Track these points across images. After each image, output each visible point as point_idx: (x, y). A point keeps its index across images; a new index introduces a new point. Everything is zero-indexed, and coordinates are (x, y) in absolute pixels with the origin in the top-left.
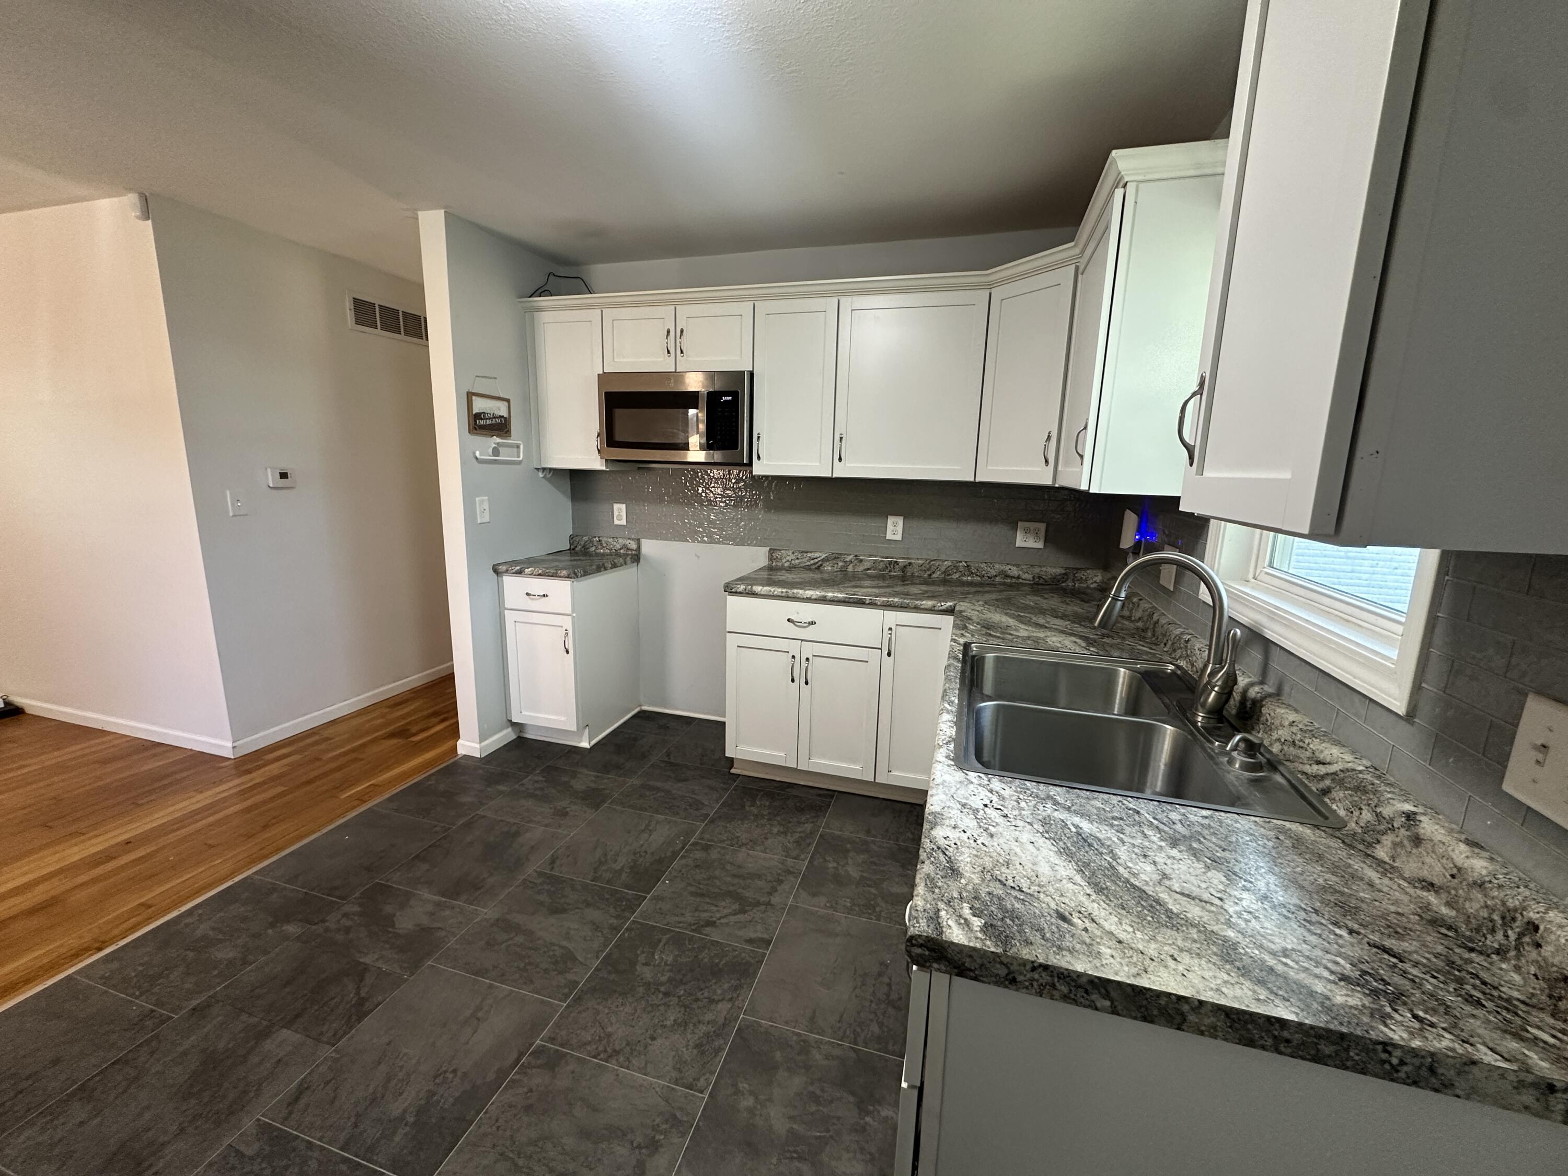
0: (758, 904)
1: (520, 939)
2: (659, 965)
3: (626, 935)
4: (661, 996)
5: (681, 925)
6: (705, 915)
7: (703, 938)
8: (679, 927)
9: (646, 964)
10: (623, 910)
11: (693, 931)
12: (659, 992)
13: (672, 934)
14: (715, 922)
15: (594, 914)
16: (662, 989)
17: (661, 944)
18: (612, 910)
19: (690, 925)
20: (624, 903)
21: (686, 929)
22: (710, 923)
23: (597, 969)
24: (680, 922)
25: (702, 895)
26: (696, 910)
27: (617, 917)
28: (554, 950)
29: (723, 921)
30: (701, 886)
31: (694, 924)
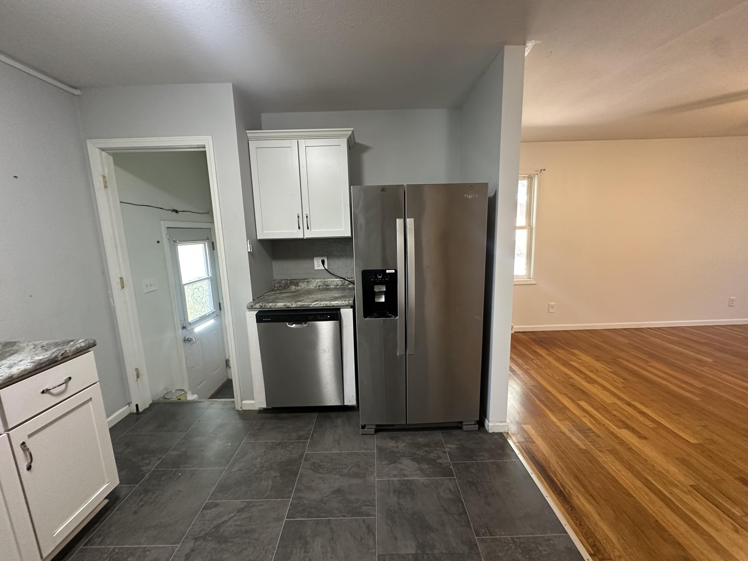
0: (204, 538)
1: (345, 471)
2: (268, 478)
3: (291, 489)
4: (265, 466)
5: (259, 504)
6: (244, 515)
7: (245, 499)
8: (260, 502)
9: (275, 477)
10: (298, 503)
11: (252, 502)
12: (266, 467)
13: (265, 496)
14: (238, 512)
15: (315, 496)
16: (265, 469)
17: (269, 489)
18: (306, 502)
19: (253, 506)
20: (300, 509)
21: (256, 502)
22: (241, 511)
23: (299, 468)
24: (261, 505)
25: (247, 532)
26: (250, 518)
27: (300, 498)
28: (324, 471)
29: (233, 515)
30: (247, 540)
31: (251, 506)
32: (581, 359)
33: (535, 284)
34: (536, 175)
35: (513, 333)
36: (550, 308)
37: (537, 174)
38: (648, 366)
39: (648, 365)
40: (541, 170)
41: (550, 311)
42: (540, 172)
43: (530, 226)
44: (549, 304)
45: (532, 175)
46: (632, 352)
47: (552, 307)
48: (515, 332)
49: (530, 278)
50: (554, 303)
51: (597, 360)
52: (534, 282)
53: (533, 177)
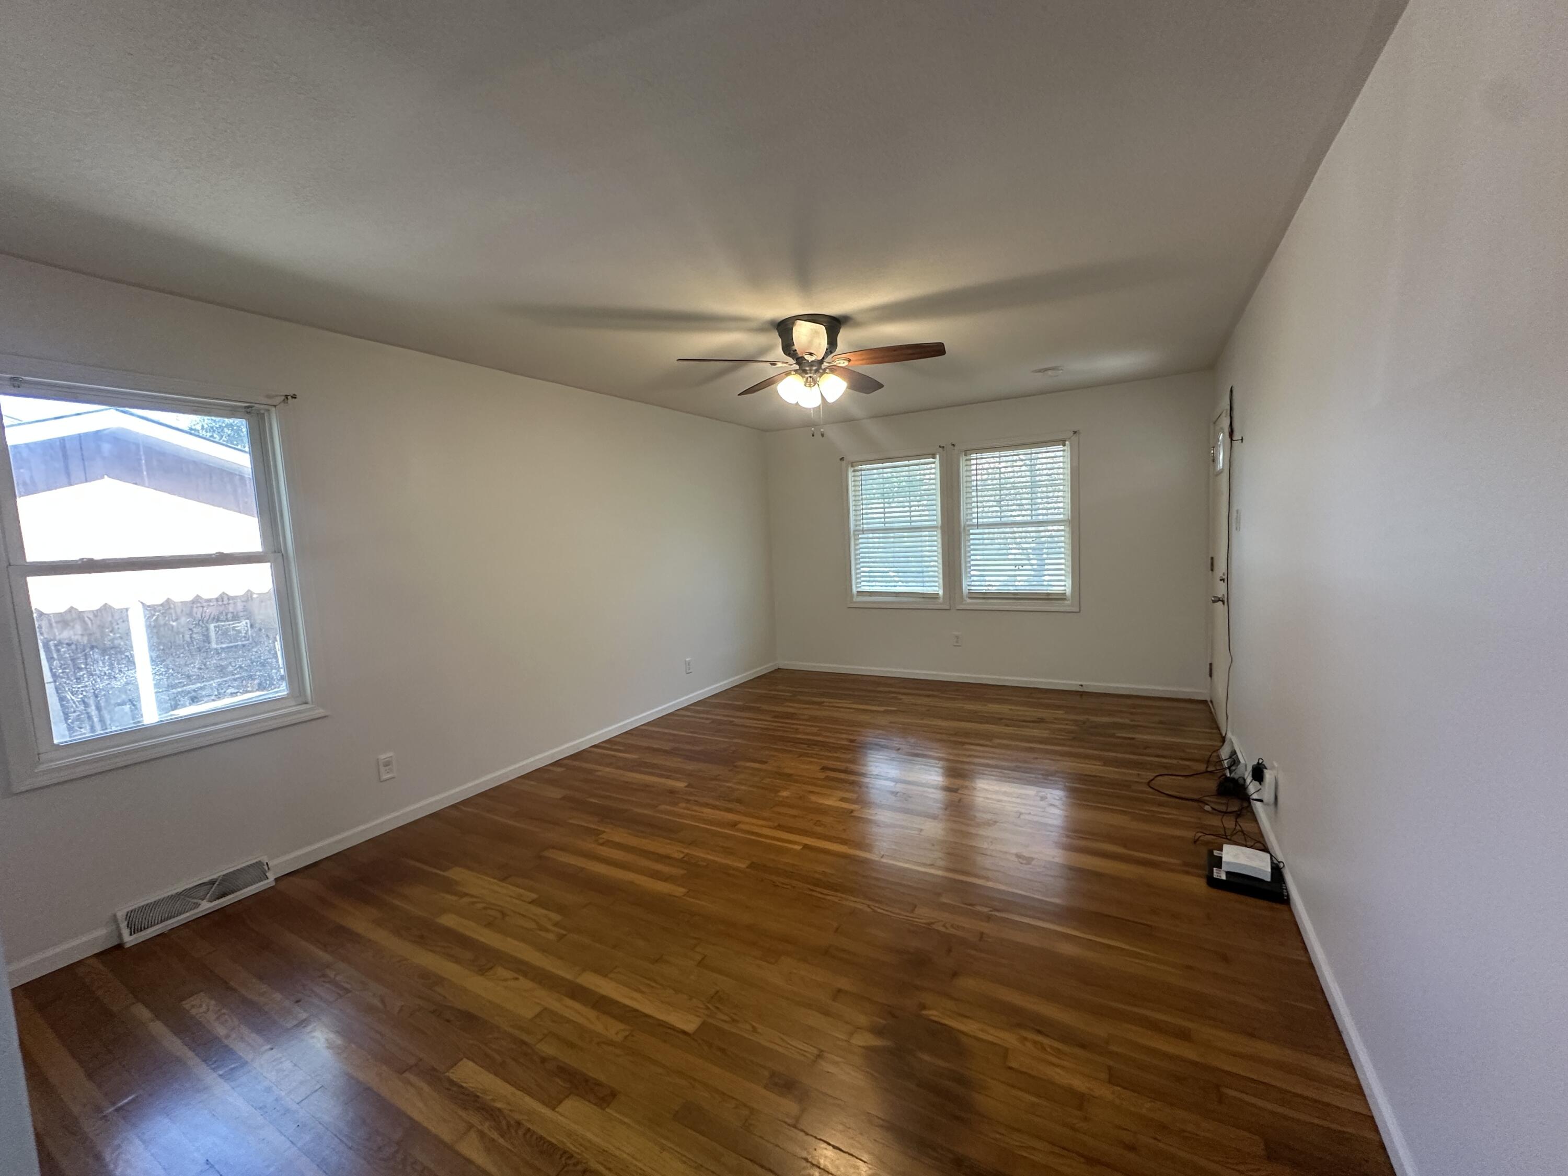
32: (466, 895)
33: (325, 717)
34: (273, 409)
35: (273, 884)
36: (382, 769)
37: (275, 406)
38: (602, 844)
39: (601, 841)
40: (287, 396)
41: (384, 777)
42: (284, 400)
43: (280, 551)
44: (378, 759)
45: (262, 407)
46: (570, 821)
47: (387, 764)
48: (277, 880)
49: (306, 703)
50: (391, 754)
51: (503, 880)
52: (320, 712)
53: (262, 412)
